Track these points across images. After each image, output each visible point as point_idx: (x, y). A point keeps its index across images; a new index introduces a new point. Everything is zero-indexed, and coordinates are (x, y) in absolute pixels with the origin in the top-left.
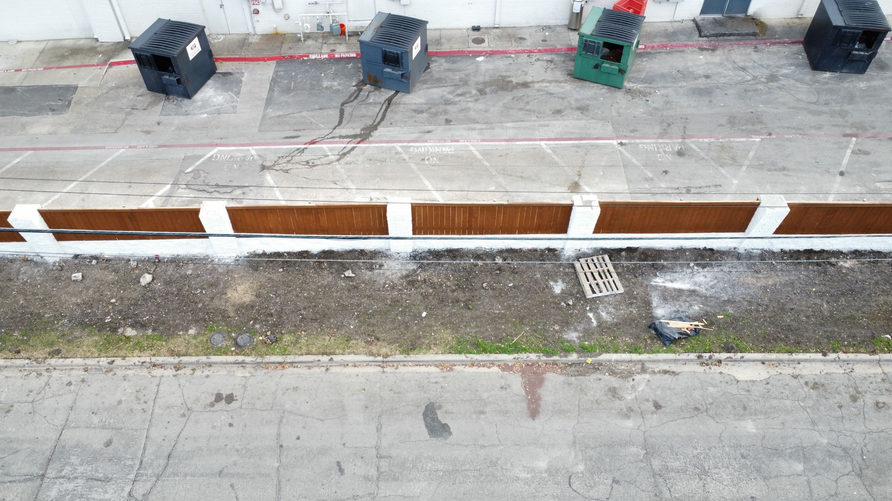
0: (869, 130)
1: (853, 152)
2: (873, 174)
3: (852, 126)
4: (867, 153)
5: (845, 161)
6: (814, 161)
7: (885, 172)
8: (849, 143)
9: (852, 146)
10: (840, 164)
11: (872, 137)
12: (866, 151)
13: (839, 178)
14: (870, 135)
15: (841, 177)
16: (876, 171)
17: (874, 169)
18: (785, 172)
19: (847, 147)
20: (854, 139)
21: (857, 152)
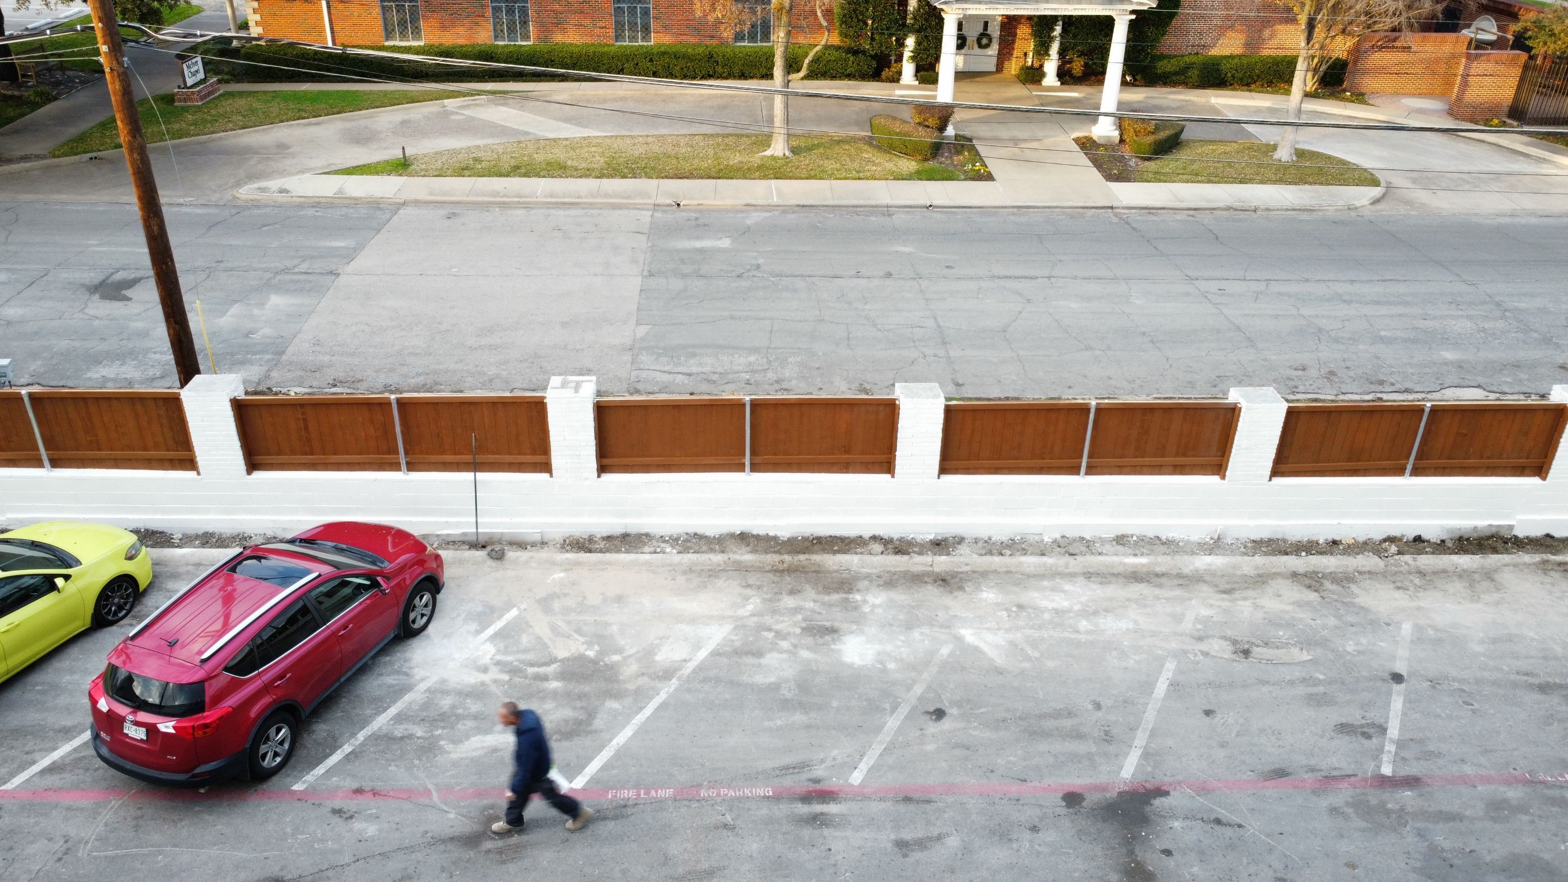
0: (1347, 804)
1: (1383, 730)
2: (1321, 677)
3: (1401, 816)
4: (1344, 728)
5: (1397, 705)
6: (1476, 706)
7: (1292, 683)
8: (1399, 759)
9: (1390, 748)
10: (1408, 701)
11: (1334, 778)
12: (1348, 733)
13: (1401, 668)
14: (1344, 785)
15: (1399, 671)
16: (1315, 685)
17: (1321, 689)
18: (1536, 681)
19: (1401, 744)
20: (1387, 770)
21: (1371, 731)
